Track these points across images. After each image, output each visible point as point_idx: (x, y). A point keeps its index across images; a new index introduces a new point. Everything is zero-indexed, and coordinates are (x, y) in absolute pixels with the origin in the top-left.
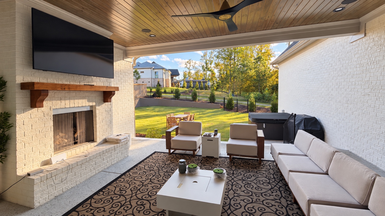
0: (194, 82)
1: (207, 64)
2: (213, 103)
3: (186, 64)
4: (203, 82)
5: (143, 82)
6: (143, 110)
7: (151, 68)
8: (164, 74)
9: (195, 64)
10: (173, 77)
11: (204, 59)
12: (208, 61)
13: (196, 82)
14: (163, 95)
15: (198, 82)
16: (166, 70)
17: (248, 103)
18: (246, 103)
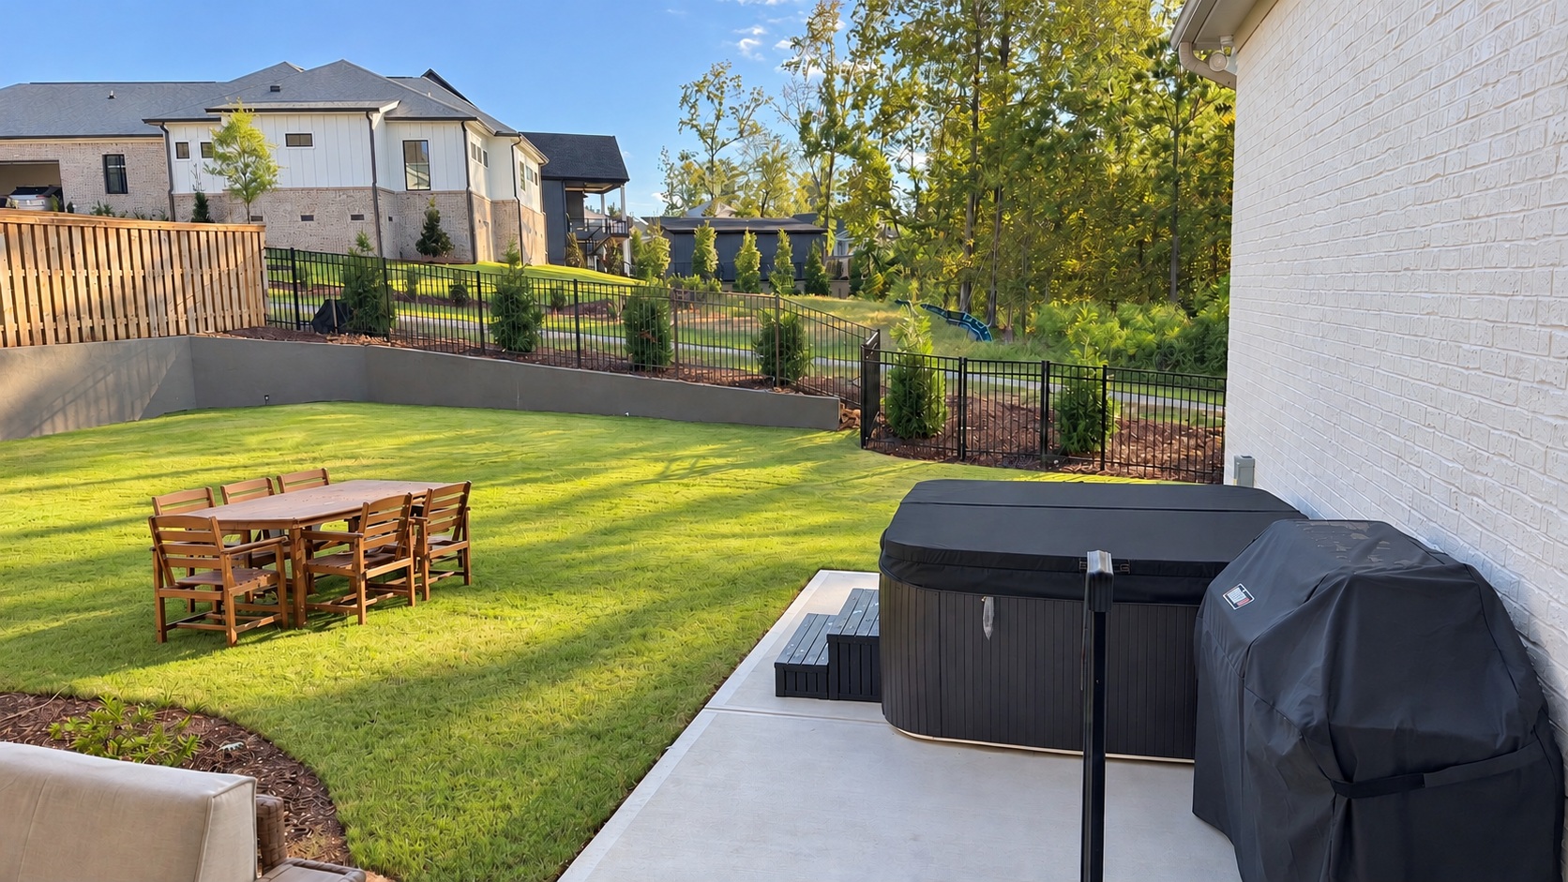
0: (729, 236)
1: (829, 100)
2: (783, 384)
3: (685, 100)
4: (788, 233)
5: (304, 218)
6: (190, 438)
7: (369, 111)
8: (472, 162)
9: (757, 102)
10: (581, 196)
11: (815, 63)
12: (838, 84)
13: (743, 232)
14: (404, 315)
15: (758, 233)
16: (497, 134)
17: (1045, 391)
18: (1035, 387)
